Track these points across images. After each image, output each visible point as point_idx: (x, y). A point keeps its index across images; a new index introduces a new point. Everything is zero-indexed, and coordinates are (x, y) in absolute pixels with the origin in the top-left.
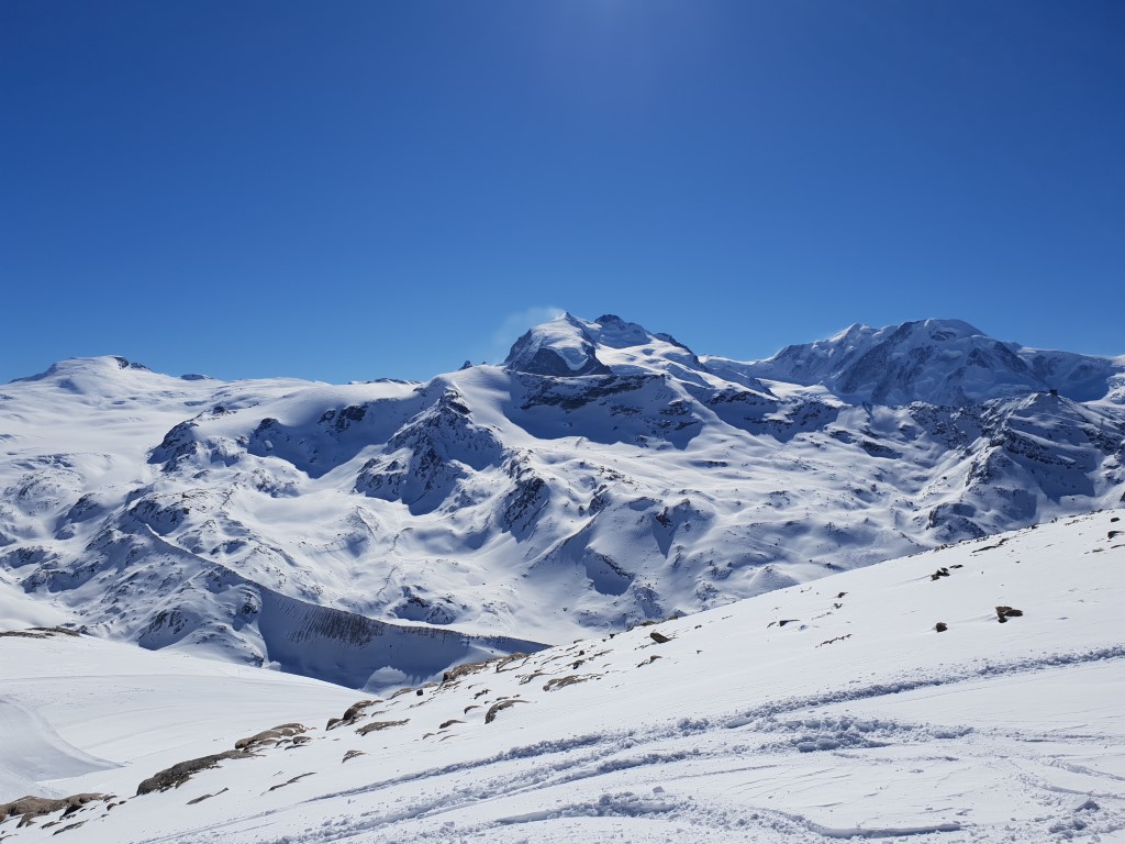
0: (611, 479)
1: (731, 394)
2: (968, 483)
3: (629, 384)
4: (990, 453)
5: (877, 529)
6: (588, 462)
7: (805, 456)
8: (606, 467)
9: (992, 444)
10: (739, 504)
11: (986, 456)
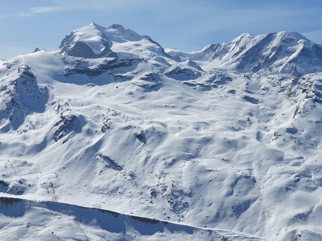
0: (113, 115)
1: (178, 70)
2: (294, 117)
3: (125, 63)
4: (305, 102)
5: (248, 141)
6: (101, 105)
7: (214, 103)
8: (111, 109)
9: (307, 97)
10: (180, 128)
11: (303, 103)
